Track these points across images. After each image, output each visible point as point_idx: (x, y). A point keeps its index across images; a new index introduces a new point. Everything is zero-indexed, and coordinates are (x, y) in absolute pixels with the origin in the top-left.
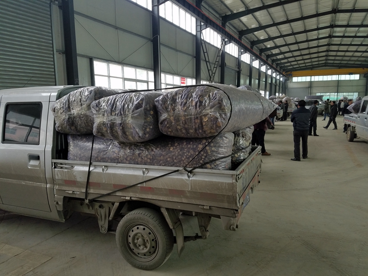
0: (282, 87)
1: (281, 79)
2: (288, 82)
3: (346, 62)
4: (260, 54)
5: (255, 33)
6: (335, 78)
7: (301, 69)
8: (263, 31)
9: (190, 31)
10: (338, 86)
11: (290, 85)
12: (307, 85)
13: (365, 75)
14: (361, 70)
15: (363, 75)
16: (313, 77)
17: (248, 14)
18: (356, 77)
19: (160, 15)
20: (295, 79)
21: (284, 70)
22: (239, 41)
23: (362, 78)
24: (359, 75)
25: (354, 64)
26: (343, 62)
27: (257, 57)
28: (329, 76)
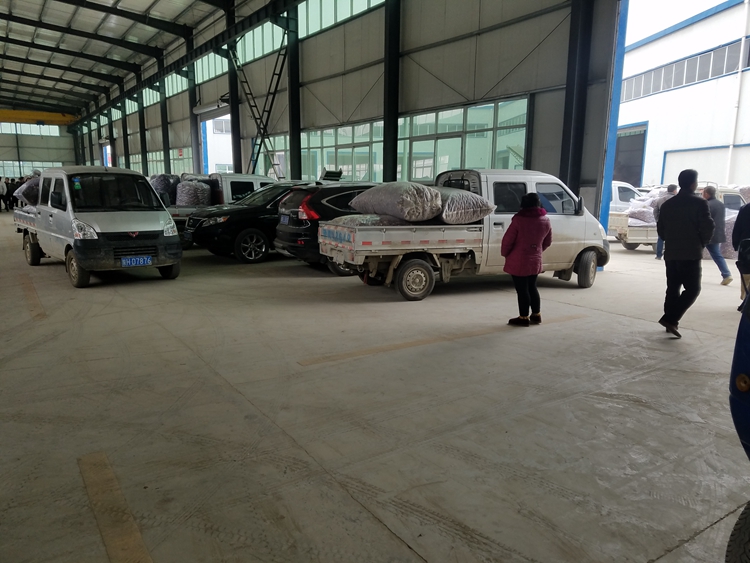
3: (40, 100)
13: (69, 128)
14: (58, 116)
25: (43, 103)
26: (33, 99)
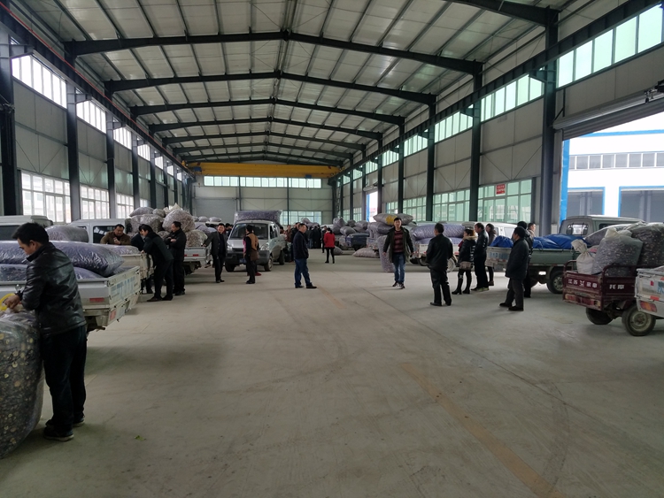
0: (183, 195)
1: (179, 176)
2: (194, 184)
4: (152, 134)
5: (138, 90)
6: (281, 182)
7: (218, 160)
8: (154, 88)
9: (59, 103)
10: (288, 199)
11: (200, 192)
12: (233, 194)
15: (327, 180)
16: (242, 179)
17: (123, 48)
18: (316, 183)
19: (14, 75)
20: (209, 181)
21: (183, 158)
22: (131, 122)
23: (326, 186)
24: (320, 180)
27: (162, 152)
28: (271, 179)
